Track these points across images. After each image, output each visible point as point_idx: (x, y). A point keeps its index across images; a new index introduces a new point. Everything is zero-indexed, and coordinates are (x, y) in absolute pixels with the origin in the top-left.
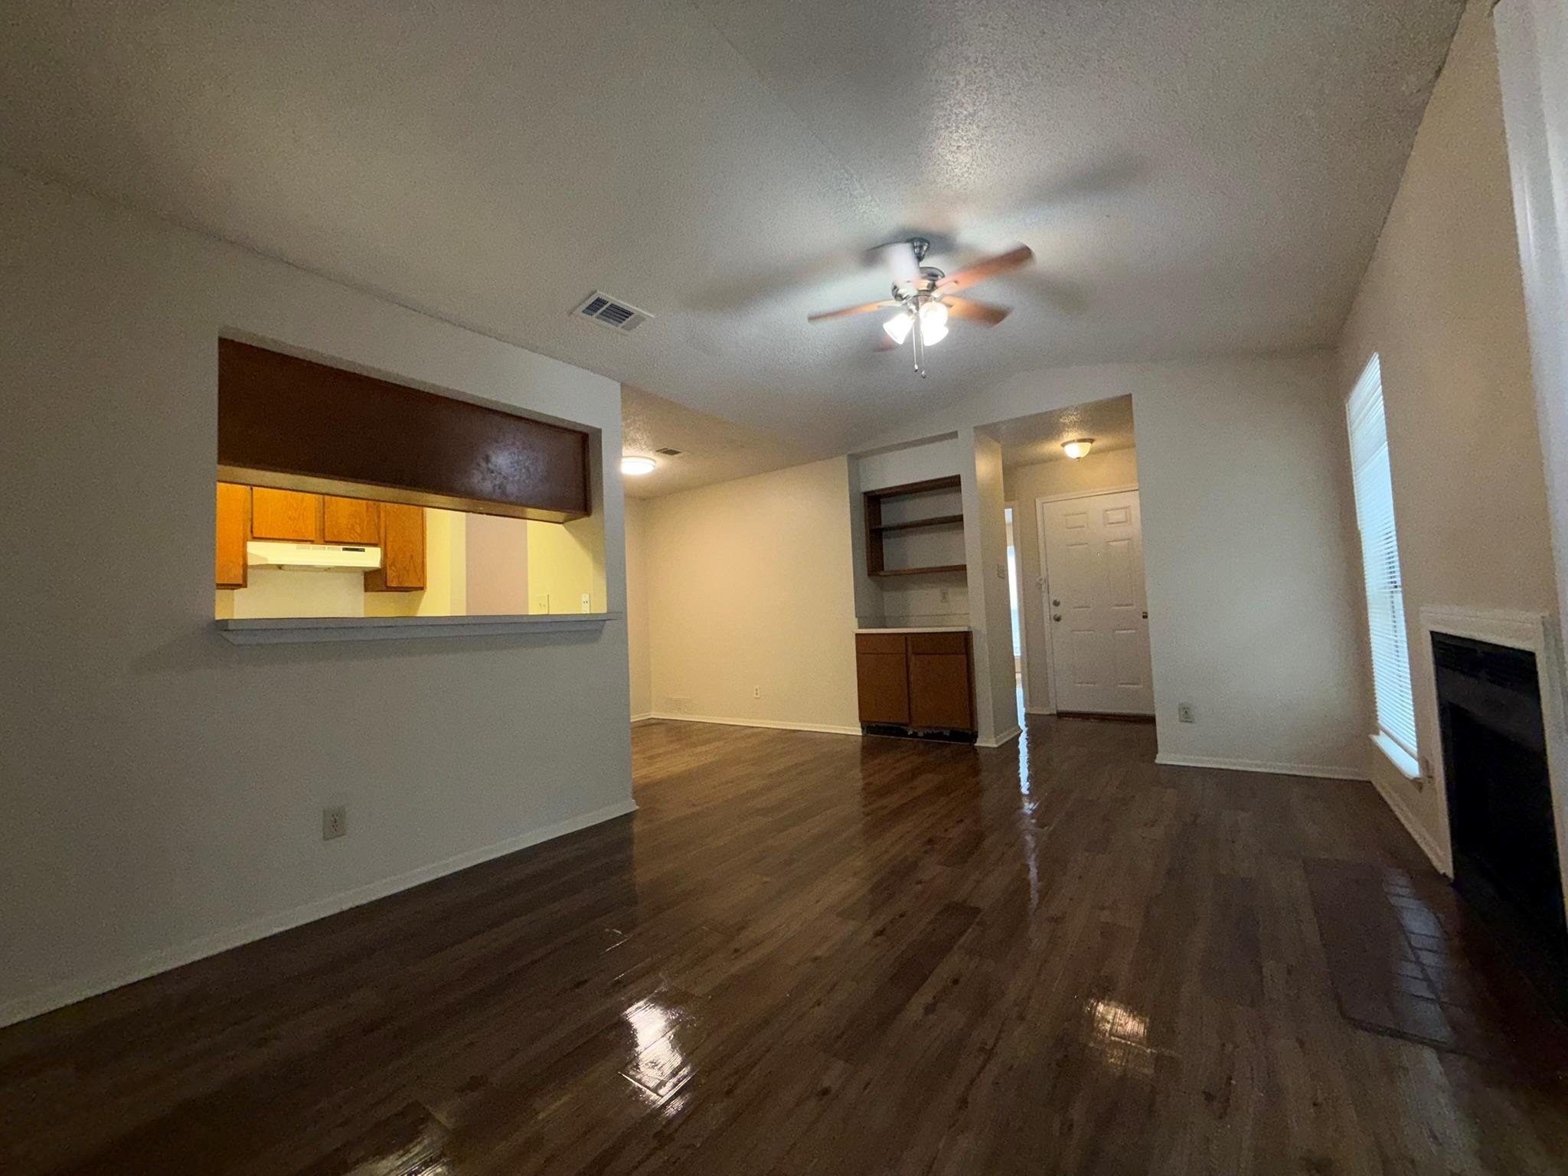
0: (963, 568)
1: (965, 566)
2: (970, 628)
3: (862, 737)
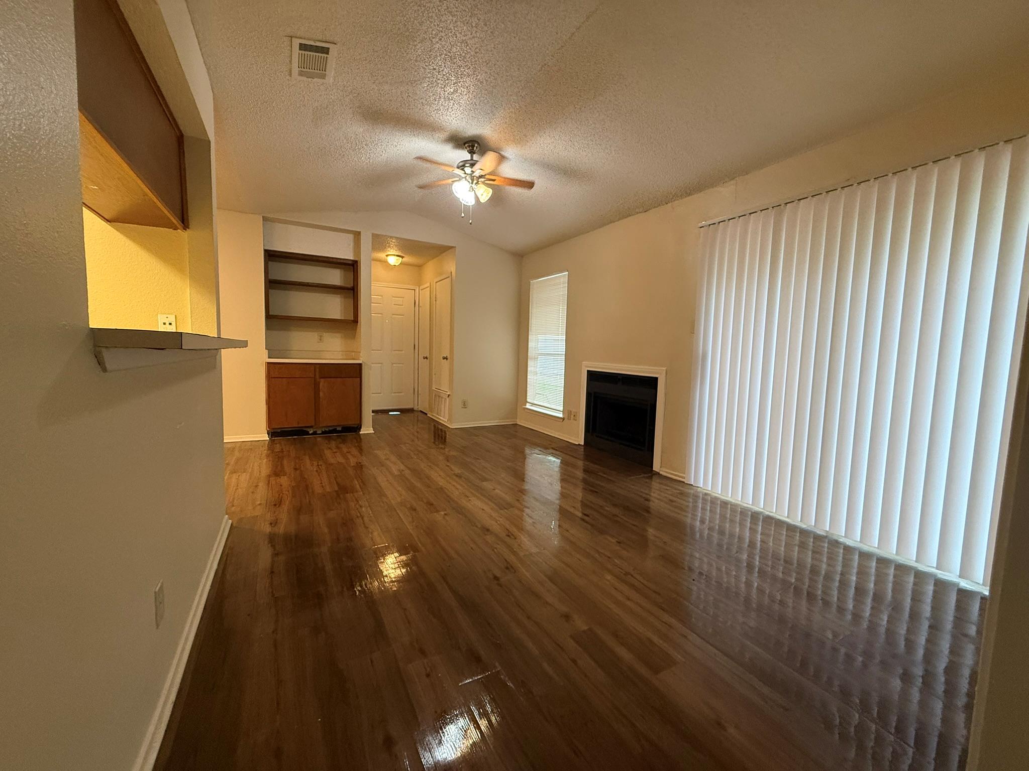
2: (363, 362)
3: (272, 441)
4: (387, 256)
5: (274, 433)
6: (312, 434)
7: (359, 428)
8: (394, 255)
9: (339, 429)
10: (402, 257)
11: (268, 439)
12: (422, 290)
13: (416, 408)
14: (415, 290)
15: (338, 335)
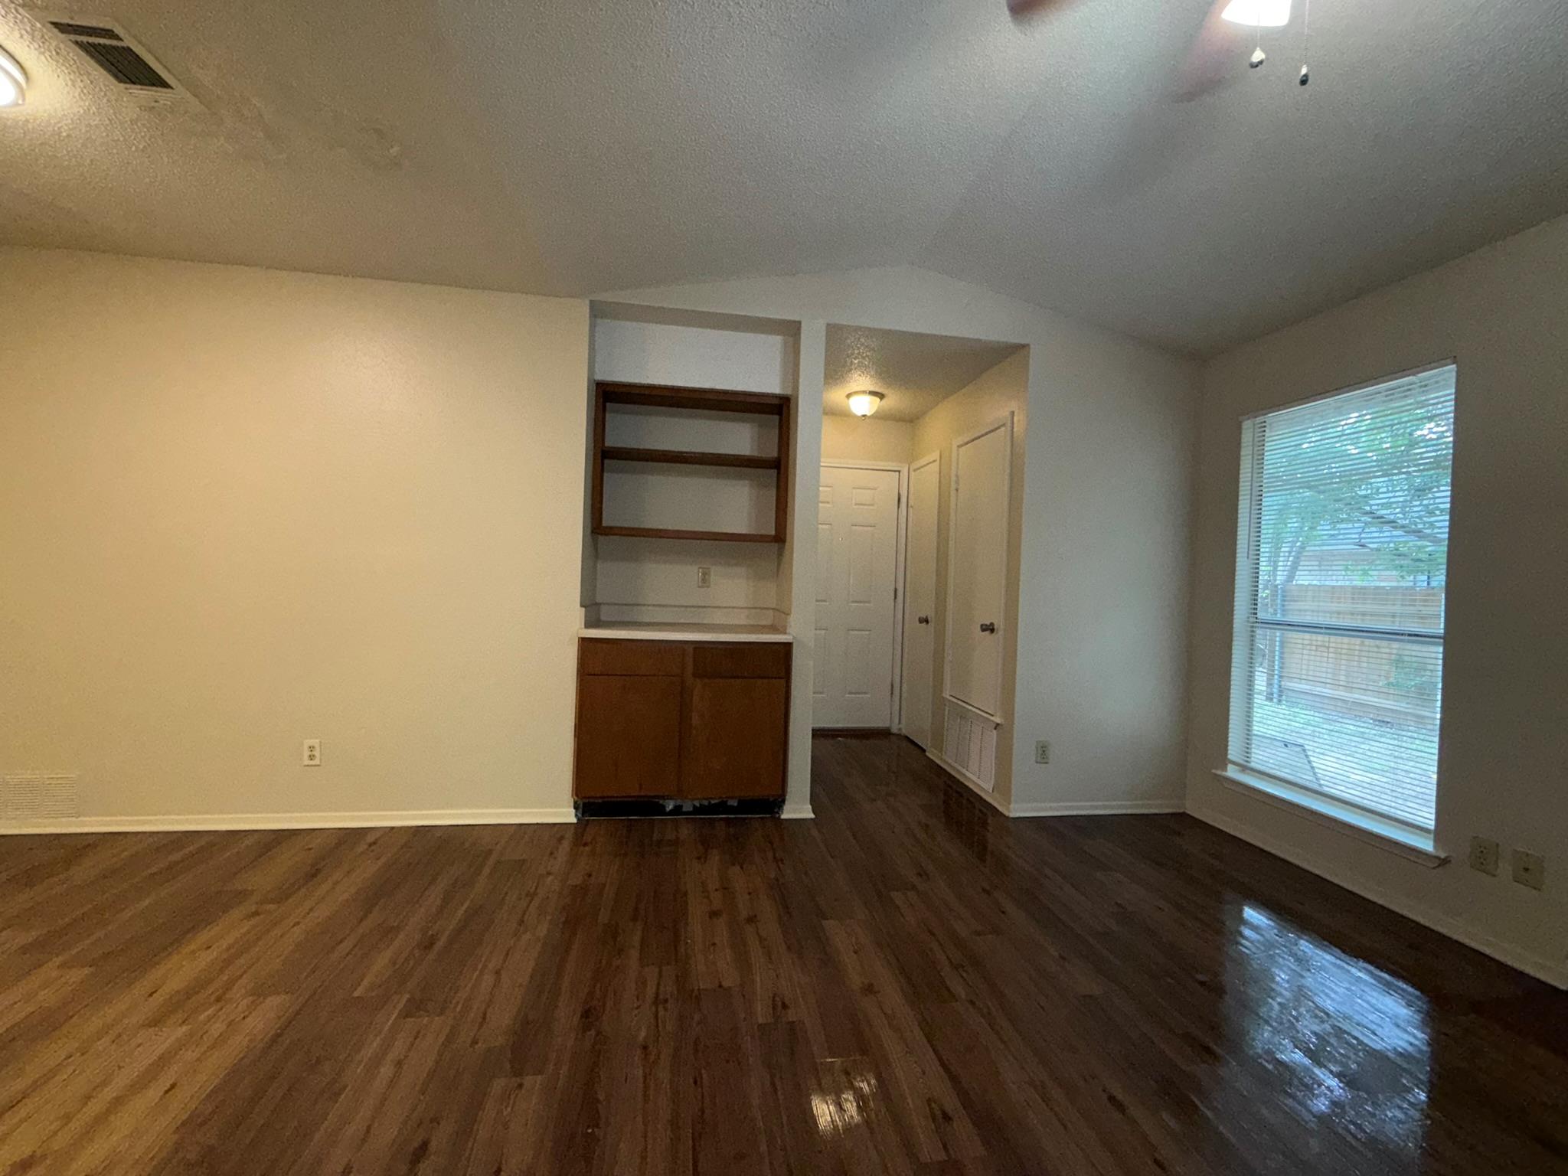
2: (794, 638)
3: (581, 826)
4: (849, 396)
5: (586, 806)
6: (671, 813)
8: (864, 392)
9: (734, 803)
10: (881, 396)
11: (574, 820)
12: (915, 470)
13: (894, 730)
14: (899, 472)
15: (741, 570)
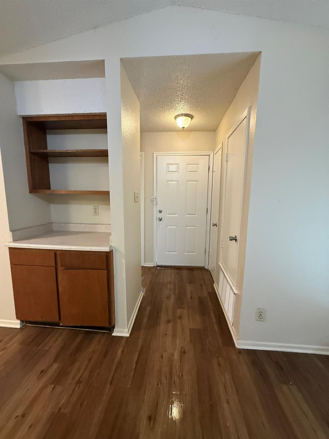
0: (108, 193)
1: (109, 192)
4: (176, 118)
7: (111, 328)
8: (183, 115)
10: (192, 117)
12: (216, 153)
14: (209, 155)
